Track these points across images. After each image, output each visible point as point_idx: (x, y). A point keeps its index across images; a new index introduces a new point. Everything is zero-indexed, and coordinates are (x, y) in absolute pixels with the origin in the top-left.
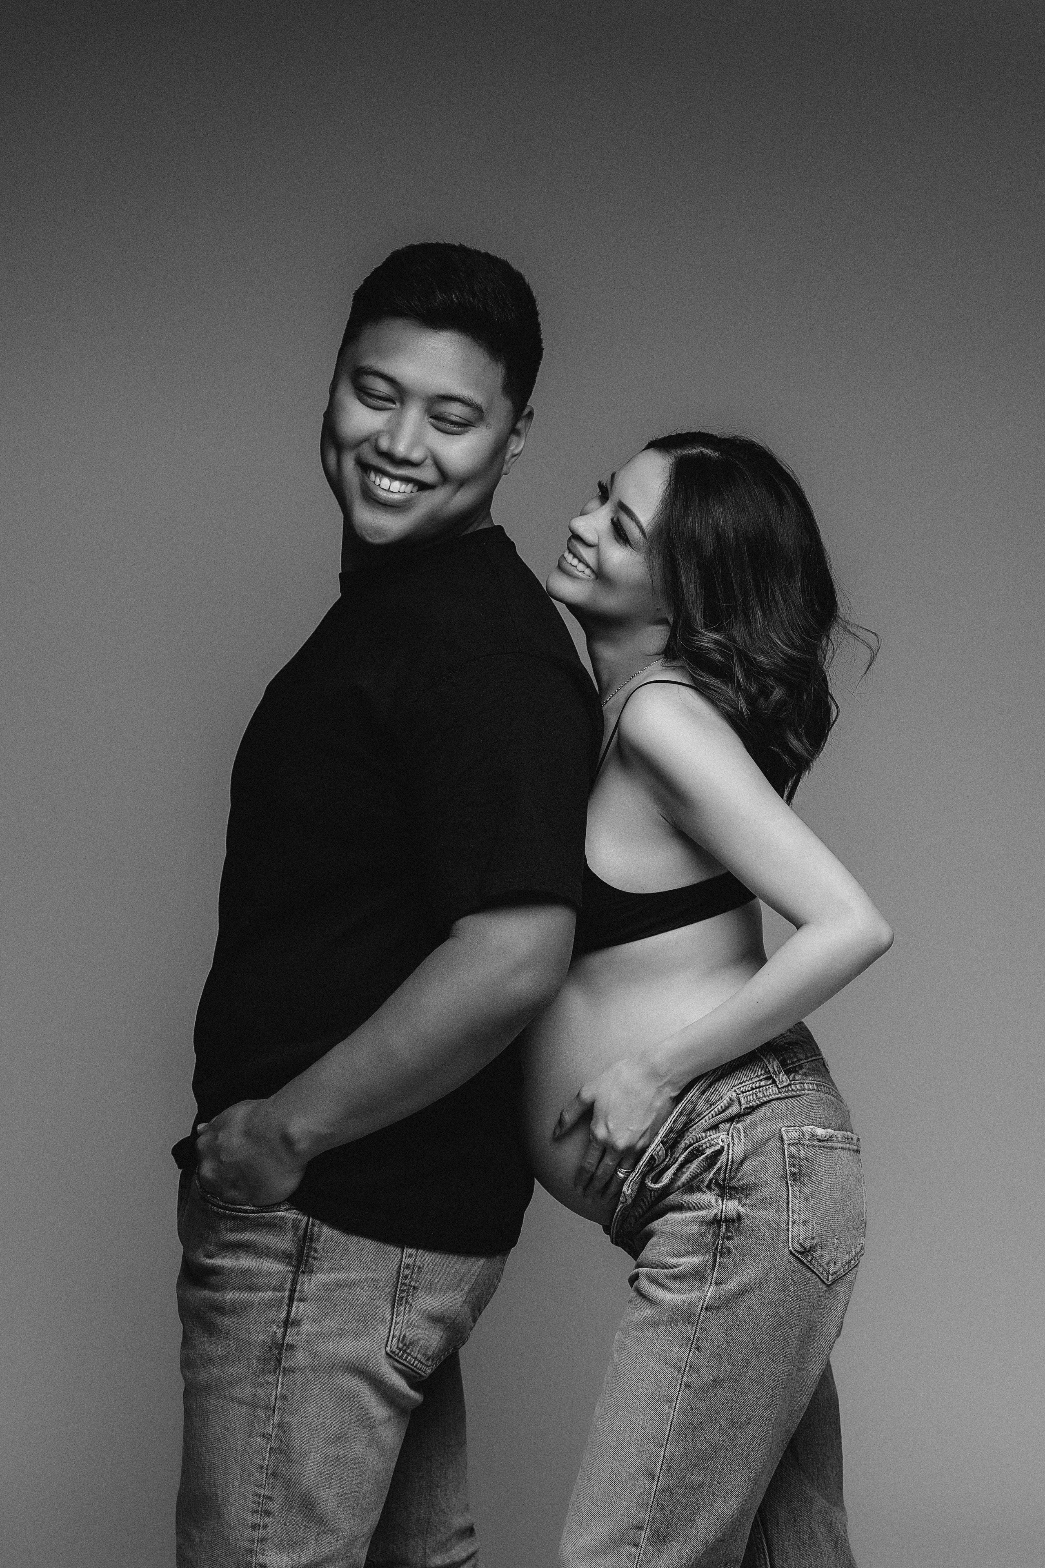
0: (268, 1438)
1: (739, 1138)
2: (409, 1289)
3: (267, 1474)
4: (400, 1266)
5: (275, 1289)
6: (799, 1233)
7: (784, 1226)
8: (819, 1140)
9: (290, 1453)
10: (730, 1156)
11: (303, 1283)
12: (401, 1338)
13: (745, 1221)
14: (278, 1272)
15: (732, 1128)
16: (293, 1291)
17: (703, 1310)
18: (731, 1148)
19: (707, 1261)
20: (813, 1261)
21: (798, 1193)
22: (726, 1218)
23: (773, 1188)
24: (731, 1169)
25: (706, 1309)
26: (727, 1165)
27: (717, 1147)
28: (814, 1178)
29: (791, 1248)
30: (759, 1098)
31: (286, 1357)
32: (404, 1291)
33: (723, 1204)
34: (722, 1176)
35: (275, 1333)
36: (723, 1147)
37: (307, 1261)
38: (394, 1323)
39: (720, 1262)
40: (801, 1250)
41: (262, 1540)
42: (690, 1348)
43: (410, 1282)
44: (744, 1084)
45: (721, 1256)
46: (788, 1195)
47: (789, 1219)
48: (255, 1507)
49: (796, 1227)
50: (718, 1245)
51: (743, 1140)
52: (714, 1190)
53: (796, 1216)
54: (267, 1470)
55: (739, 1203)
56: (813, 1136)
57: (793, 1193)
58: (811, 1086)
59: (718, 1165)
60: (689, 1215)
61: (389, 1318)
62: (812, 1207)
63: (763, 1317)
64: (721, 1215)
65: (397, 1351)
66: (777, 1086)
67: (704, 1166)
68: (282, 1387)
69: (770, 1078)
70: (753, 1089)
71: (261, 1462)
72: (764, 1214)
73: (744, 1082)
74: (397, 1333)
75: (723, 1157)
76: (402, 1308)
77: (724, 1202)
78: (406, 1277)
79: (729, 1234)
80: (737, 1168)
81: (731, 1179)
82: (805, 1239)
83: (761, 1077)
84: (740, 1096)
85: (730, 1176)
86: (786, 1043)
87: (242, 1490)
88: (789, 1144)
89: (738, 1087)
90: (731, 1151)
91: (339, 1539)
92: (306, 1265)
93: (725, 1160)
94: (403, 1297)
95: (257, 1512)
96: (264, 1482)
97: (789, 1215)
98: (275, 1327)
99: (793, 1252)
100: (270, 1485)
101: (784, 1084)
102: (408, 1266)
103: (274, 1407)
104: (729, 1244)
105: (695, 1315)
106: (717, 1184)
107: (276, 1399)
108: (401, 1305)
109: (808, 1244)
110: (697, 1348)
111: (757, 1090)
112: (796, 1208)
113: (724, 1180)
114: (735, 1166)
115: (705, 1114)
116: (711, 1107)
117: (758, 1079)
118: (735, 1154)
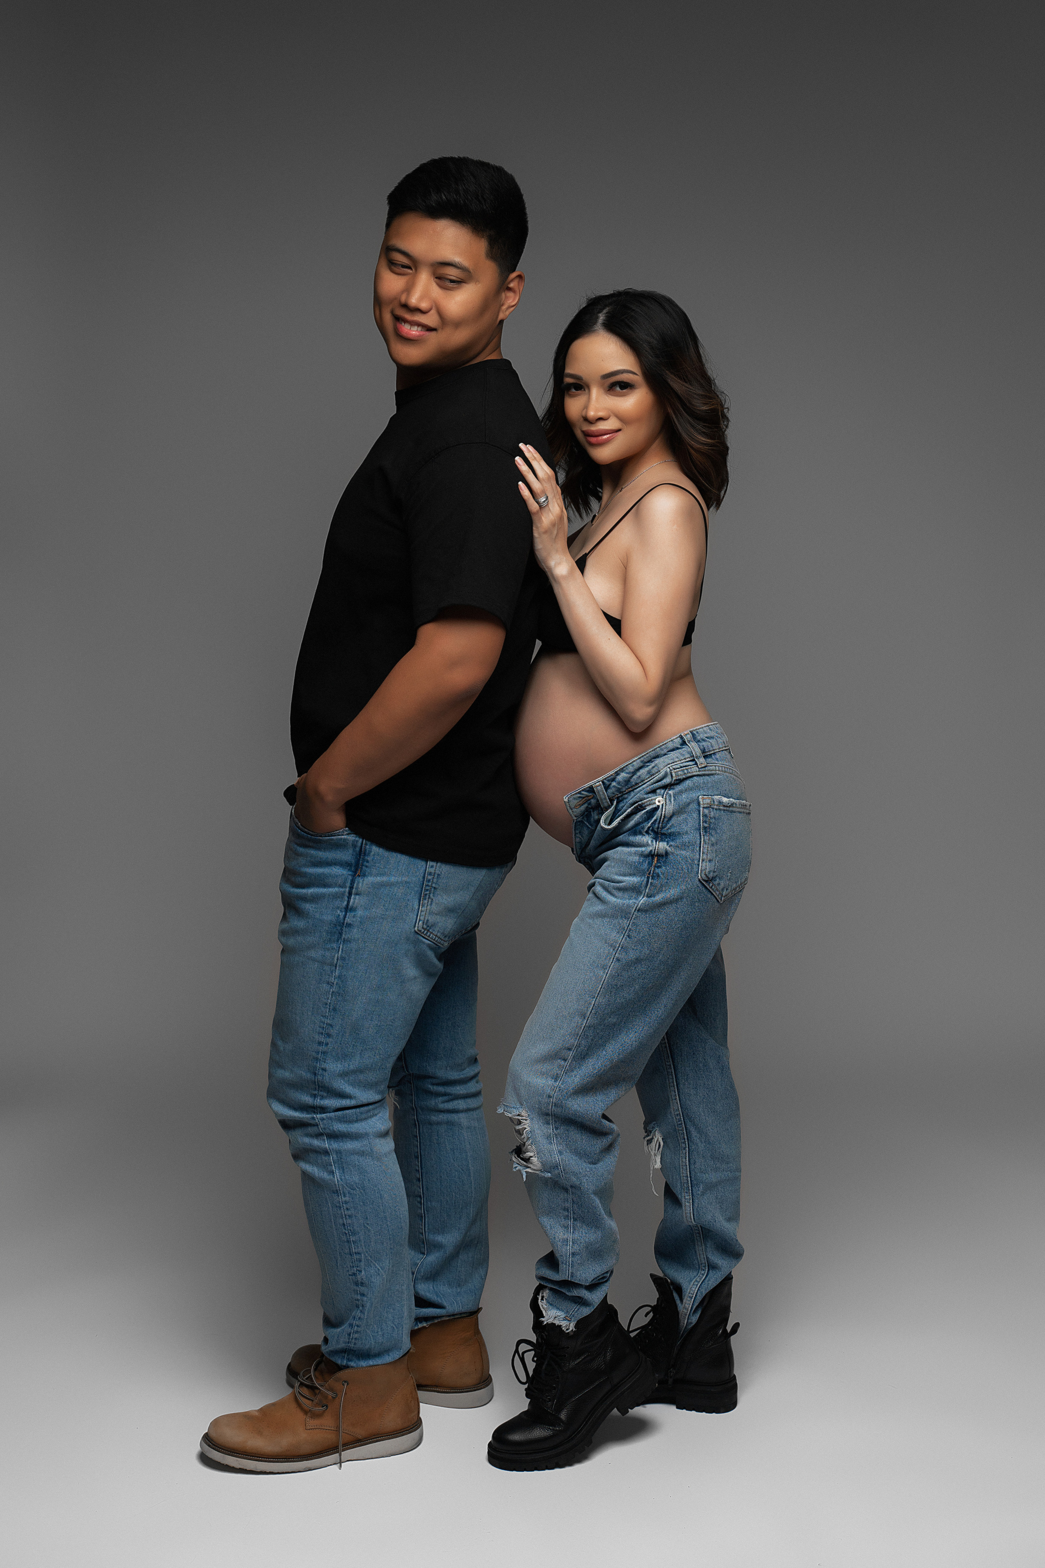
0: (331, 985)
1: (670, 800)
2: (431, 889)
3: (329, 1009)
4: (425, 873)
5: (340, 886)
6: (705, 867)
7: (696, 862)
8: (724, 806)
9: (346, 995)
10: (663, 813)
11: (358, 882)
12: (425, 921)
13: (671, 857)
14: (342, 875)
15: (665, 793)
16: (351, 888)
17: (636, 911)
18: (664, 807)
19: (643, 881)
20: (713, 887)
21: (707, 841)
22: (657, 854)
23: (691, 837)
24: (663, 821)
25: (638, 911)
26: (660, 818)
27: (654, 806)
28: (719, 831)
29: (700, 877)
30: (685, 774)
31: (345, 932)
32: (427, 890)
33: (656, 844)
34: (656, 826)
35: (339, 915)
36: (658, 805)
37: (362, 868)
38: (420, 911)
39: (651, 882)
40: (706, 879)
41: (324, 1053)
42: (624, 935)
43: (432, 884)
44: (675, 763)
45: (652, 879)
46: (701, 842)
47: (700, 858)
48: (321, 1030)
49: (704, 863)
50: (651, 871)
51: (673, 802)
52: (651, 835)
53: (705, 857)
54: (330, 1006)
55: (667, 844)
56: (720, 802)
57: (704, 840)
58: (720, 768)
59: (655, 818)
60: (633, 849)
61: (417, 908)
62: (716, 850)
63: (676, 921)
64: (655, 851)
65: (423, 930)
66: (698, 766)
67: (645, 817)
68: (342, 952)
69: (693, 760)
70: (681, 767)
71: (326, 1001)
72: (683, 852)
73: (676, 762)
74: (422, 918)
75: (659, 812)
76: (426, 902)
77: (657, 843)
78: (429, 881)
79: (659, 864)
80: (667, 821)
81: (663, 828)
82: (709, 872)
83: (687, 760)
84: (673, 771)
85: (662, 826)
86: (706, 737)
87: (313, 1018)
88: (704, 808)
89: (671, 765)
90: (664, 809)
91: (376, 1054)
92: (361, 871)
93: (660, 815)
94: (427, 894)
95: (322, 1034)
96: (327, 1014)
97: (700, 855)
98: (339, 912)
99: (701, 880)
100: (332, 1017)
101: (703, 766)
102: (430, 874)
103: (336, 965)
104: (658, 871)
105: (630, 913)
106: (653, 830)
107: (337, 959)
108: (425, 899)
109: (711, 875)
110: (628, 936)
111: (684, 768)
112: (705, 851)
113: (658, 828)
114: (666, 820)
115: (647, 781)
116: (651, 776)
117: (685, 761)
118: (667, 811)
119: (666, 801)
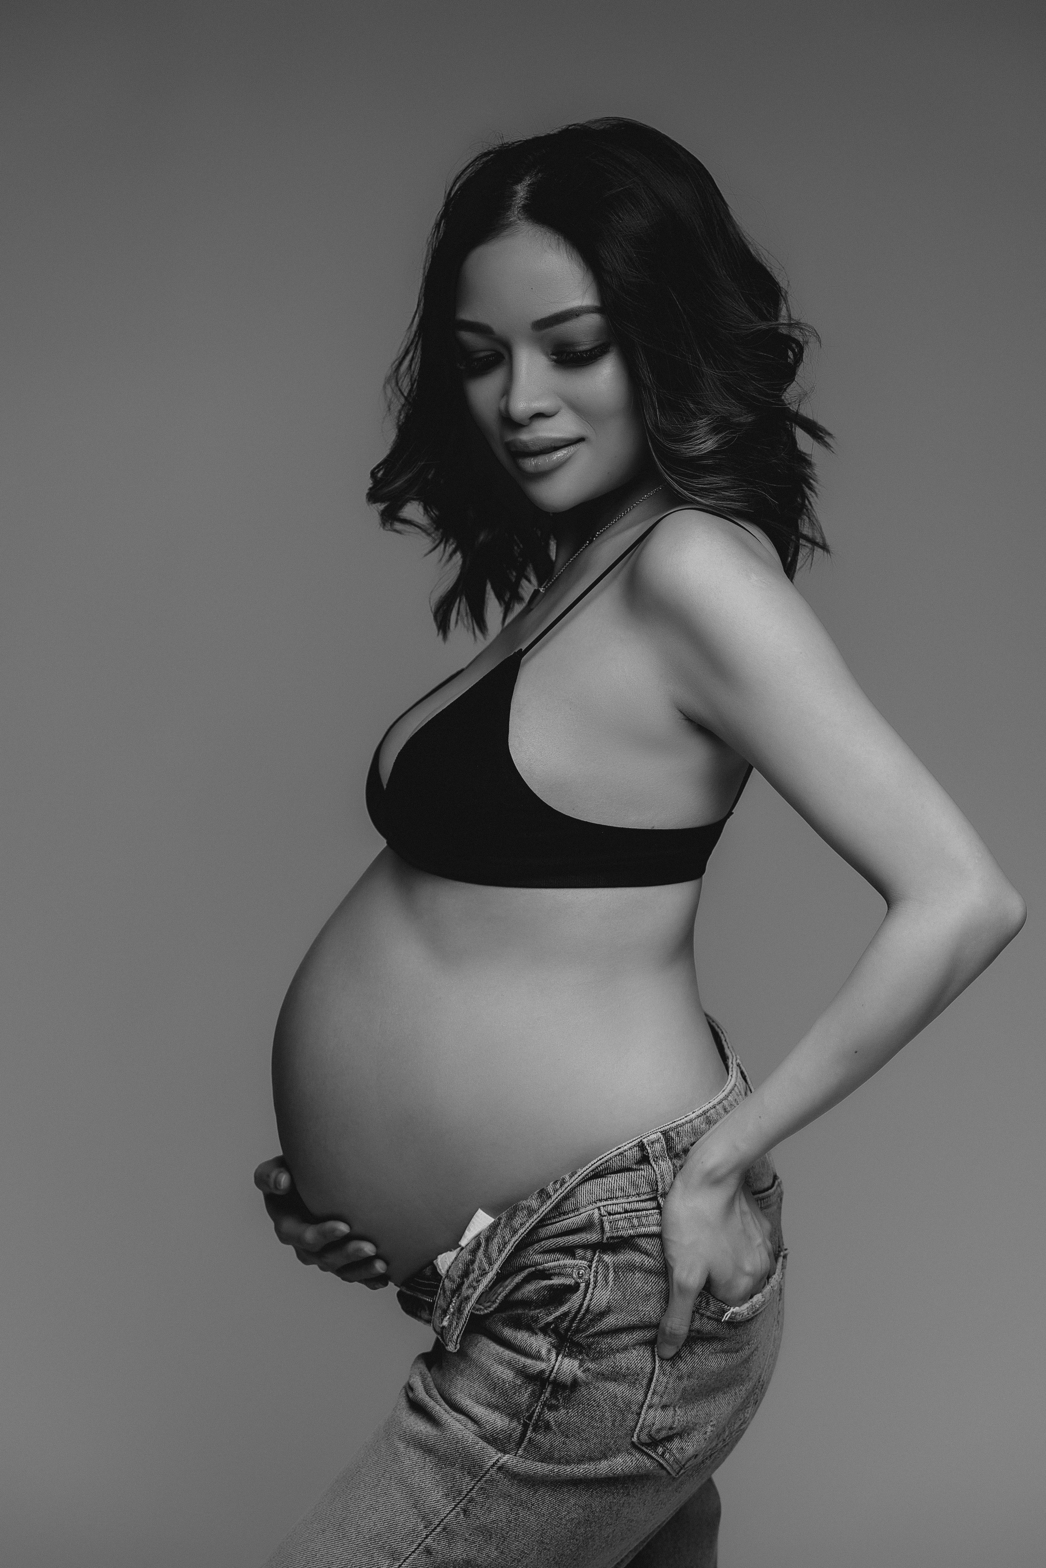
1: (605, 1279)
6: (654, 1420)
7: (635, 1408)
10: (586, 1300)
13: (583, 1391)
15: (598, 1259)
17: (495, 1468)
18: (590, 1291)
19: (514, 1430)
21: (668, 1371)
22: (555, 1379)
24: (581, 1319)
25: (499, 1468)
26: (577, 1312)
27: (569, 1281)
29: (635, 1439)
30: (633, 1226)
33: (556, 1360)
34: (565, 1324)
36: (577, 1286)
39: (530, 1438)
40: (649, 1441)
42: (456, 1505)
45: (534, 1430)
46: (654, 1370)
47: (644, 1401)
49: (652, 1412)
50: (534, 1411)
51: (611, 1283)
52: (550, 1337)
53: (656, 1399)
55: (580, 1366)
57: (661, 1367)
59: (564, 1308)
63: (570, 1505)
64: (550, 1375)
69: (655, 1199)
70: (626, 1212)
72: (611, 1386)
77: (560, 1358)
79: (554, 1402)
80: (591, 1320)
81: (578, 1331)
82: (659, 1429)
83: (643, 1197)
84: (606, 1217)
85: (577, 1327)
90: (589, 1296)
93: (577, 1306)
97: (646, 1396)
99: (638, 1442)
104: (550, 1416)
105: (481, 1467)
106: (556, 1330)
109: (661, 1436)
110: (465, 1511)
111: (632, 1214)
112: (660, 1389)
113: (568, 1329)
114: (589, 1316)
117: (638, 1198)
118: (594, 1301)
119: (596, 1277)
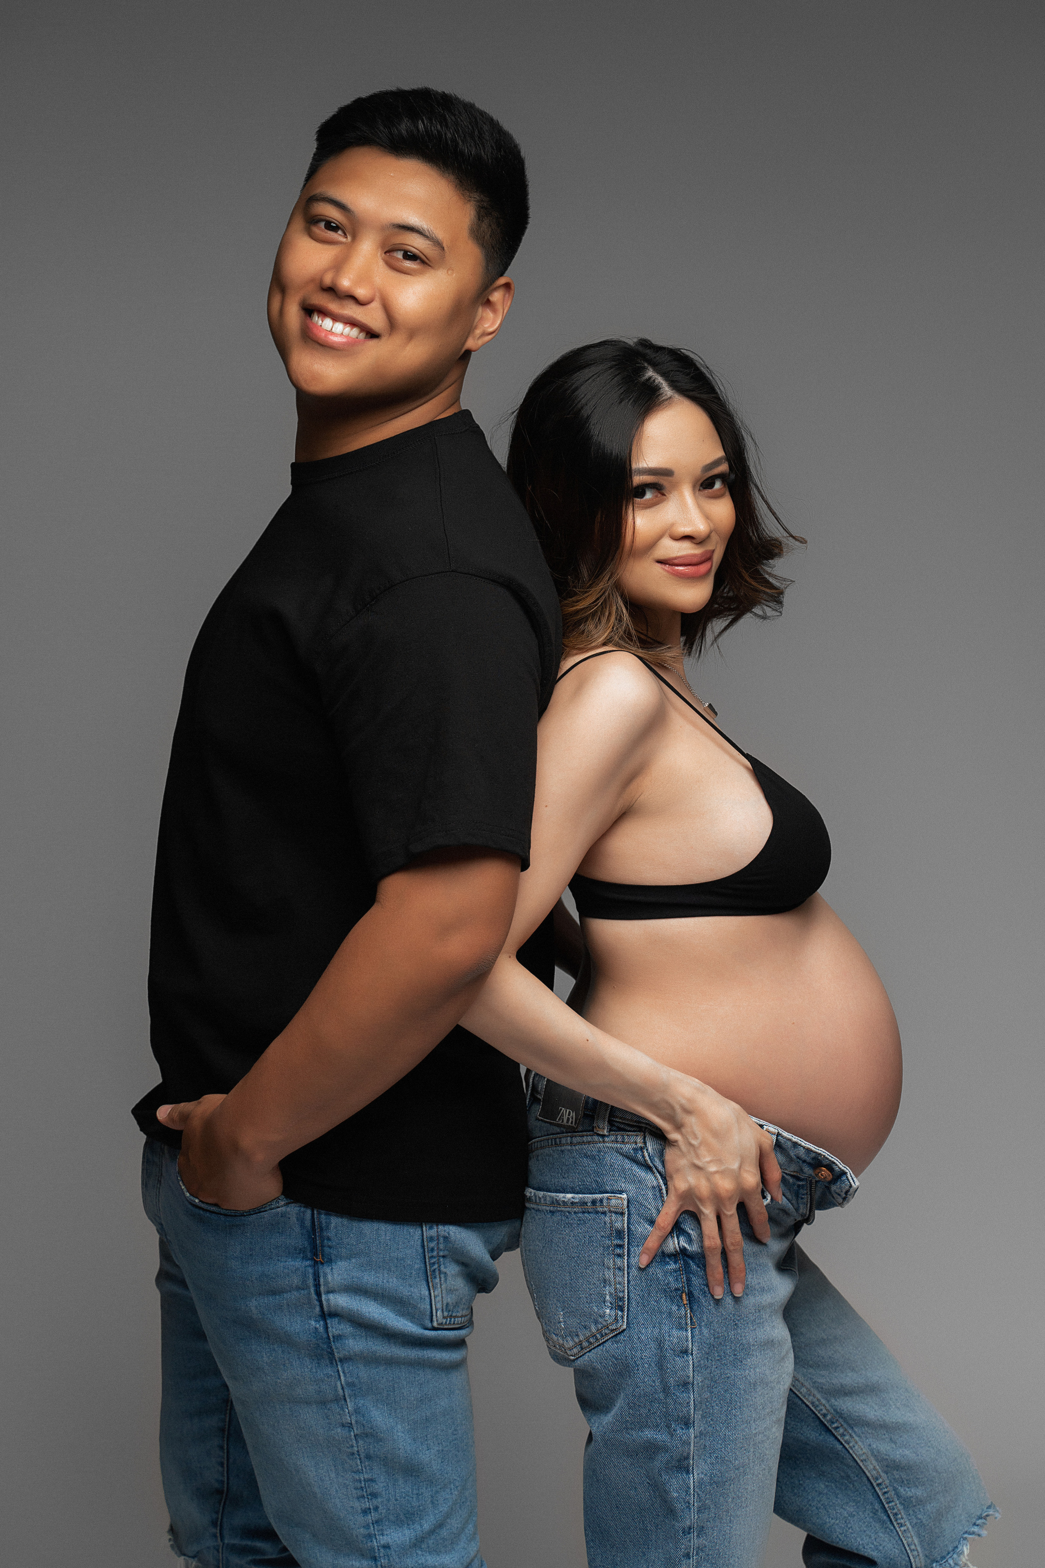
0: (349, 1427)
2: (438, 1260)
3: (360, 1459)
4: (423, 1240)
5: (298, 1288)
9: (377, 1433)
11: (325, 1275)
12: (444, 1307)
14: (296, 1270)
16: (317, 1286)
31: (337, 1349)
32: (434, 1263)
35: (316, 1328)
37: (322, 1252)
38: (432, 1296)
43: (438, 1253)
48: (360, 1493)
54: (359, 1455)
61: (427, 1292)
65: (444, 1321)
68: (345, 1376)
71: (349, 1450)
74: (439, 1305)
76: (438, 1280)
78: (432, 1250)
87: (340, 1480)
92: (323, 1256)
94: (435, 1270)
95: (363, 1497)
96: (360, 1467)
98: (313, 1323)
100: (368, 1468)
102: (431, 1239)
103: (344, 1396)
107: (343, 1388)
108: (435, 1277)
